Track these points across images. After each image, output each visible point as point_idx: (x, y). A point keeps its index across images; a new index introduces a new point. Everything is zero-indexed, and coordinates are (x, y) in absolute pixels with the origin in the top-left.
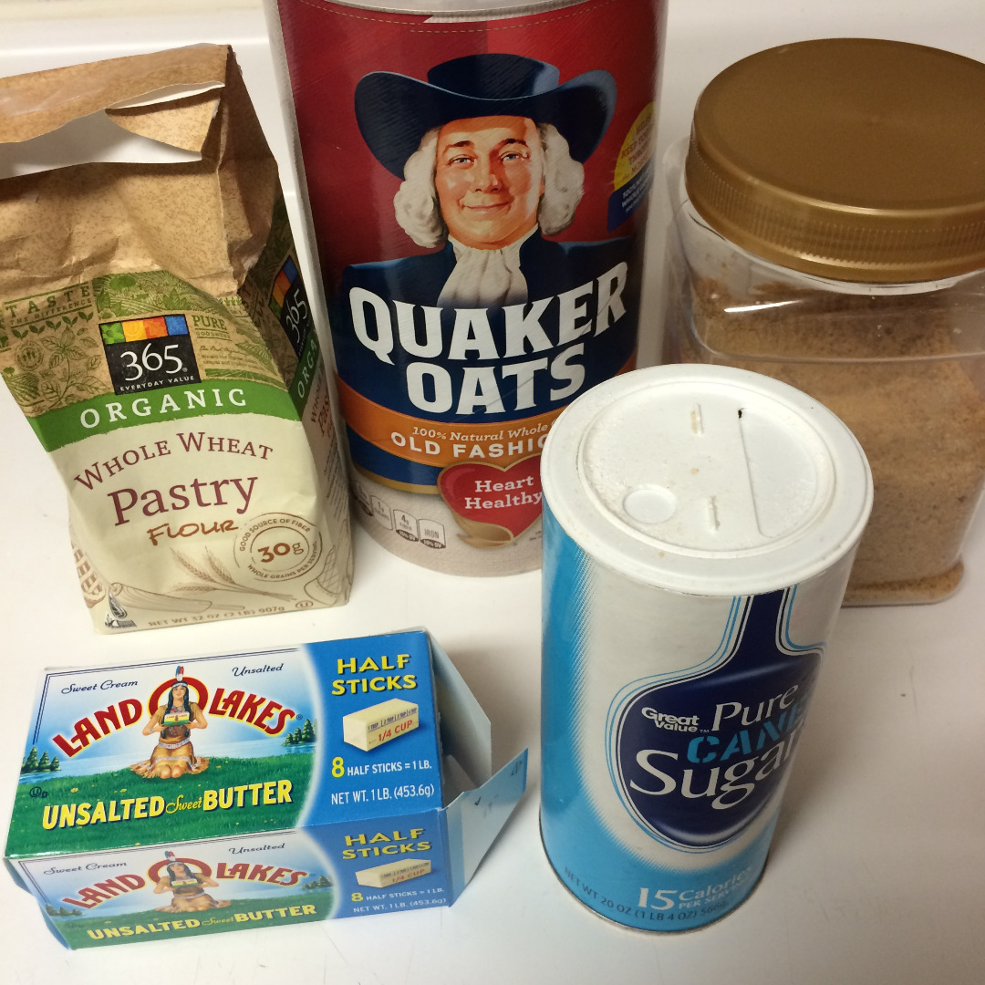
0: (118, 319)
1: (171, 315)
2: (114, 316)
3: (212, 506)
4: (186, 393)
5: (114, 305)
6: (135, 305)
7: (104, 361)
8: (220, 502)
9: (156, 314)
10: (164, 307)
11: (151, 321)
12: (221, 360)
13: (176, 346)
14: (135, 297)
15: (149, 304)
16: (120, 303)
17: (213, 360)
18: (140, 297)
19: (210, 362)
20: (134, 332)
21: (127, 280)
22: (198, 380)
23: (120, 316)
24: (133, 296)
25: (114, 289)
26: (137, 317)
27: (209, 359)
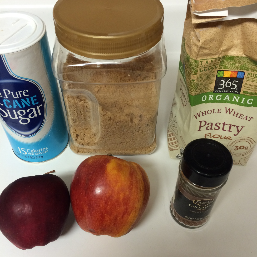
0: (223, 70)
1: (240, 71)
2: (223, 68)
3: (226, 131)
4: (234, 96)
5: (224, 65)
6: (230, 66)
7: (214, 82)
8: (229, 131)
9: (236, 70)
10: (239, 68)
11: (234, 72)
12: (250, 89)
13: (237, 81)
14: (232, 64)
15: (235, 67)
16: (226, 65)
17: (248, 88)
18: (233, 64)
19: (246, 89)
20: (227, 74)
21: (232, 58)
22: (239, 93)
23: (225, 69)
24: (231, 63)
25: (226, 60)
26: (230, 70)
27: (247, 88)
